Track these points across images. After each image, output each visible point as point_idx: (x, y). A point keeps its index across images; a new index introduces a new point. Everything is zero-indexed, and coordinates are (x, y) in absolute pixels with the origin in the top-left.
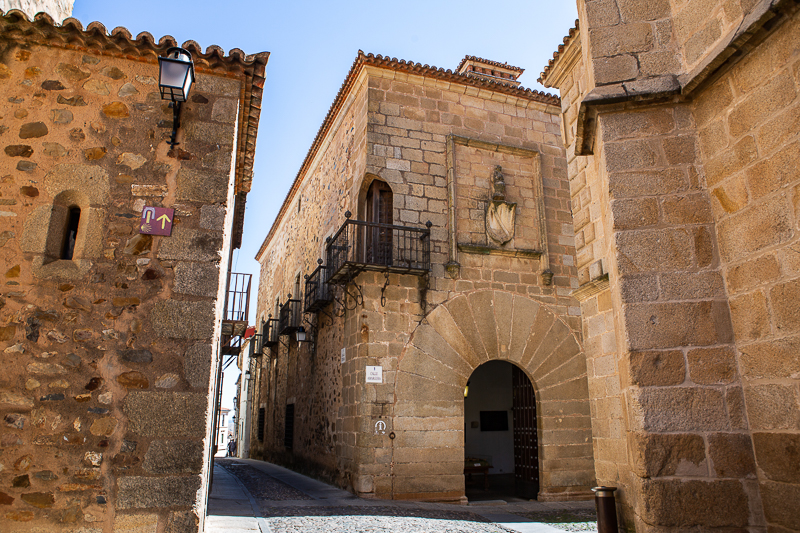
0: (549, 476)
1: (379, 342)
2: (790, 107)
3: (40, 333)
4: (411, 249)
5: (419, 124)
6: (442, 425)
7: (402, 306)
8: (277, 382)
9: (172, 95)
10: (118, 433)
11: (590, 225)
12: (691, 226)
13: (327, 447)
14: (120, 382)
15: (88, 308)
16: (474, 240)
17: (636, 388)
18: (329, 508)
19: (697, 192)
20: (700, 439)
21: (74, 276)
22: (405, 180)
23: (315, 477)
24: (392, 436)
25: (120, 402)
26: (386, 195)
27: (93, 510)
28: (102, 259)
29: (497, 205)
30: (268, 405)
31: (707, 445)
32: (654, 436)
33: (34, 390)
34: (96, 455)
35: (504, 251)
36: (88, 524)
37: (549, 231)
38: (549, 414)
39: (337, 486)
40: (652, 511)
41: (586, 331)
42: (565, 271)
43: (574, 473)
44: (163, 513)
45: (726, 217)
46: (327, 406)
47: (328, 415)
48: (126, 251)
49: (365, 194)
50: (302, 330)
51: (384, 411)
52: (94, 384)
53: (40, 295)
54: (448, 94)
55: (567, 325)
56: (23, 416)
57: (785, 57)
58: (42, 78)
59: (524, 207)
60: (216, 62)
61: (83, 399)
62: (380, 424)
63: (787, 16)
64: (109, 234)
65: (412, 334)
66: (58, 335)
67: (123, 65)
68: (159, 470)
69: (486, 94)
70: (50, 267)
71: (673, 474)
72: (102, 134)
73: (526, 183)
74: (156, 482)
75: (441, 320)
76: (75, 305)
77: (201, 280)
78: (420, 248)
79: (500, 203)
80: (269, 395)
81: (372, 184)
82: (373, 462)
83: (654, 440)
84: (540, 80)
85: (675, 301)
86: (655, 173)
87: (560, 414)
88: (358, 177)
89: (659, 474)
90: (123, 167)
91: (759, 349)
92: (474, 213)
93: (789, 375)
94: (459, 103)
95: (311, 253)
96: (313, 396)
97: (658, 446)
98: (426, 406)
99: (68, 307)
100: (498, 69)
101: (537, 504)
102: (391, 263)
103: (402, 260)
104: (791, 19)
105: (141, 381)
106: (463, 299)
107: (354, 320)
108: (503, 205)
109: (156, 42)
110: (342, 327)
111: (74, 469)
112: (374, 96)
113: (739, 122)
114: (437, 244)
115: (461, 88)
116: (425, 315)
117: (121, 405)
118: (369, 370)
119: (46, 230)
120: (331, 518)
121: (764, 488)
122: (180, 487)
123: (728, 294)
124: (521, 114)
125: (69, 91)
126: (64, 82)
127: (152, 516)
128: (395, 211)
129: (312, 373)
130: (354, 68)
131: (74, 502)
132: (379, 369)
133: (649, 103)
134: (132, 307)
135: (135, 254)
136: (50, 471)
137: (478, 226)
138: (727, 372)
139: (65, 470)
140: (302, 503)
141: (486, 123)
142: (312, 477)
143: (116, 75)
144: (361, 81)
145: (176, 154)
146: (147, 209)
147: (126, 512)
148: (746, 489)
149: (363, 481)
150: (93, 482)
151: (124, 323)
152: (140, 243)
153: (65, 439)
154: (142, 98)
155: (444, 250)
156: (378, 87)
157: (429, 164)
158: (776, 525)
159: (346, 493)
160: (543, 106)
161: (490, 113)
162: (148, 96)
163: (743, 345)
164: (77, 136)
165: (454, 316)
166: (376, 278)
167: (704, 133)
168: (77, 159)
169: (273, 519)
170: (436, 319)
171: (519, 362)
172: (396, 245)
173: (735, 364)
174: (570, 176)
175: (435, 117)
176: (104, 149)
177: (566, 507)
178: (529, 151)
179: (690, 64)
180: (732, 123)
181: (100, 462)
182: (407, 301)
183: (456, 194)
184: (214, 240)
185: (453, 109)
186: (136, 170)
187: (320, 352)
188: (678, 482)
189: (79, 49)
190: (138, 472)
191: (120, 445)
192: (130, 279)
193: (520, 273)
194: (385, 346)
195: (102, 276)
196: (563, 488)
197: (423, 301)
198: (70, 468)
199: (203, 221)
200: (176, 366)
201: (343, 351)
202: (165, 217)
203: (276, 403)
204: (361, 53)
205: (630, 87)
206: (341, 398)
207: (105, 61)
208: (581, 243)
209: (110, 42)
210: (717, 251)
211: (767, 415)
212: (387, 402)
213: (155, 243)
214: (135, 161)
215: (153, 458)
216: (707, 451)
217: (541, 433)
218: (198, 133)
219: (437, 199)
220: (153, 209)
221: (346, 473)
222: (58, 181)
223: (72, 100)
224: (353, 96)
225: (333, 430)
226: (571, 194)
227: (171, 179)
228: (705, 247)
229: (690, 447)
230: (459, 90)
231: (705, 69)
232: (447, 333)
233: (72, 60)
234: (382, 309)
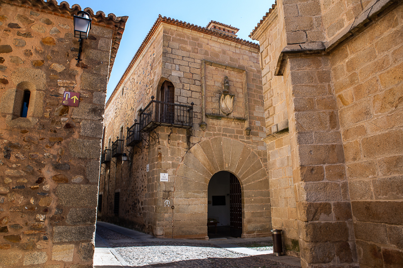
0: (247, 226)
1: (167, 161)
2: (374, 61)
3: (11, 155)
4: (183, 116)
5: (188, 53)
6: (197, 202)
7: (178, 144)
8: (109, 181)
9: (80, 35)
10: (53, 205)
11: (272, 107)
12: (328, 111)
13: (138, 214)
14: (53, 180)
15: (36, 142)
16: (214, 112)
17: (303, 182)
18: (143, 243)
19: (331, 96)
20: (330, 204)
21: (29, 126)
22: (181, 81)
23: (132, 229)
24: (173, 207)
25: (54, 189)
26: (171, 89)
27: (41, 243)
28: (43, 117)
29: (225, 95)
30: (104, 193)
31: (333, 207)
32: (310, 203)
33: (9, 184)
34: (42, 216)
35: (228, 118)
36: (39, 250)
37: (249, 109)
38: (248, 197)
39: (144, 232)
40: (309, 236)
41: (269, 158)
42: (257, 129)
43: (259, 225)
44: (77, 244)
45: (343, 108)
46: (138, 193)
47: (139, 197)
48: (56, 114)
49: (160, 87)
50: (125, 155)
51: (169, 196)
52: (40, 181)
53: (11, 135)
54: (203, 39)
55: (257, 154)
56: (3, 197)
57: (372, 40)
58: (8, 22)
59: (238, 97)
60: (100, 19)
61: (35, 188)
62: (167, 201)
63: (374, 22)
64: (46, 105)
65: (183, 158)
66: (21, 156)
67: (52, 18)
68: (74, 223)
69: (221, 40)
70: (16, 121)
71: (318, 220)
72: (41, 53)
73: (239, 85)
74: (73, 229)
75: (197, 151)
76: (30, 141)
77: (94, 129)
78: (188, 116)
79: (227, 95)
80: (104, 188)
81: (164, 83)
82: (163, 220)
83: (311, 205)
84: (250, 36)
85: (320, 144)
86: (313, 86)
87: (253, 197)
88: (156, 79)
89: (312, 220)
90: (53, 71)
91: (356, 166)
92: (214, 99)
93: (368, 177)
94: (208, 44)
95: (129, 117)
96: (130, 188)
97: (312, 208)
98: (189, 193)
99: (26, 141)
100: (226, 28)
101: (241, 239)
102: (173, 123)
103: (179, 121)
104: (375, 23)
105: (64, 179)
106: (208, 141)
107: (154, 150)
108: (228, 96)
109: (71, 7)
110: (147, 154)
111: (32, 223)
112: (166, 38)
113: (351, 66)
114: (196, 114)
115: (209, 37)
116: (189, 148)
117: (55, 191)
118: (162, 175)
119: (13, 102)
120: (145, 247)
121: (355, 225)
122: (85, 231)
123: (343, 142)
124: (238, 51)
125: (23, 29)
126: (21, 25)
127: (71, 245)
128: (175, 97)
129: (130, 176)
130: (156, 23)
131: (31, 239)
132: (167, 175)
133: (311, 54)
134: (59, 142)
135: (60, 115)
136: (18, 224)
137: (216, 105)
138: (341, 175)
139: (26, 224)
140: (129, 241)
141: (221, 55)
142: (130, 228)
143: (48, 22)
144: (159, 30)
145: (80, 65)
146: (66, 93)
147: (58, 243)
148: (348, 225)
149: (158, 230)
150: (41, 229)
151: (55, 150)
152: (62, 110)
153: (26, 208)
154: (62, 36)
155: (199, 117)
156: (168, 34)
157: (193, 74)
158: (359, 240)
159: (149, 236)
160: (248, 48)
161: (223, 50)
162: (66, 35)
163: (349, 163)
164: (28, 53)
165: (204, 150)
166: (165, 130)
167: (334, 70)
168: (28, 65)
169: (117, 248)
170: (195, 151)
171: (234, 172)
172: (176, 114)
173: (345, 172)
174: (263, 84)
175: (196, 51)
176: (43, 61)
177: (255, 240)
178: (241, 69)
179: (329, 38)
180: (348, 66)
181: (45, 219)
182: (181, 141)
183: (206, 89)
184: (100, 109)
185: (205, 47)
186: (60, 73)
187: (134, 166)
188: (320, 223)
189: (28, 7)
190: (64, 224)
191: (54, 211)
192: (58, 128)
193: (235, 129)
194: (169, 163)
195: (43, 126)
196: (253, 232)
197: (188, 142)
198: (29, 222)
199: (94, 100)
200: (82, 172)
201: (148, 166)
202: (75, 97)
203: (109, 192)
204: (160, 16)
205: (303, 46)
206: (146, 189)
207: (42, 15)
208: (268, 115)
209: (45, 5)
210: (338, 122)
211: (358, 194)
212: (170, 191)
213: (70, 109)
214: (59, 68)
215: (71, 217)
216: (332, 210)
217: (244, 206)
218: (91, 55)
219: (196, 92)
220: (69, 93)
221: (149, 226)
222: (18, 77)
223: (25, 34)
224: (155, 37)
225: (142, 205)
226: (264, 92)
227: (78, 78)
228: (334, 120)
229: (325, 208)
230: (208, 37)
231: (337, 41)
232: (200, 157)
233: (24, 13)
234: (169, 145)
